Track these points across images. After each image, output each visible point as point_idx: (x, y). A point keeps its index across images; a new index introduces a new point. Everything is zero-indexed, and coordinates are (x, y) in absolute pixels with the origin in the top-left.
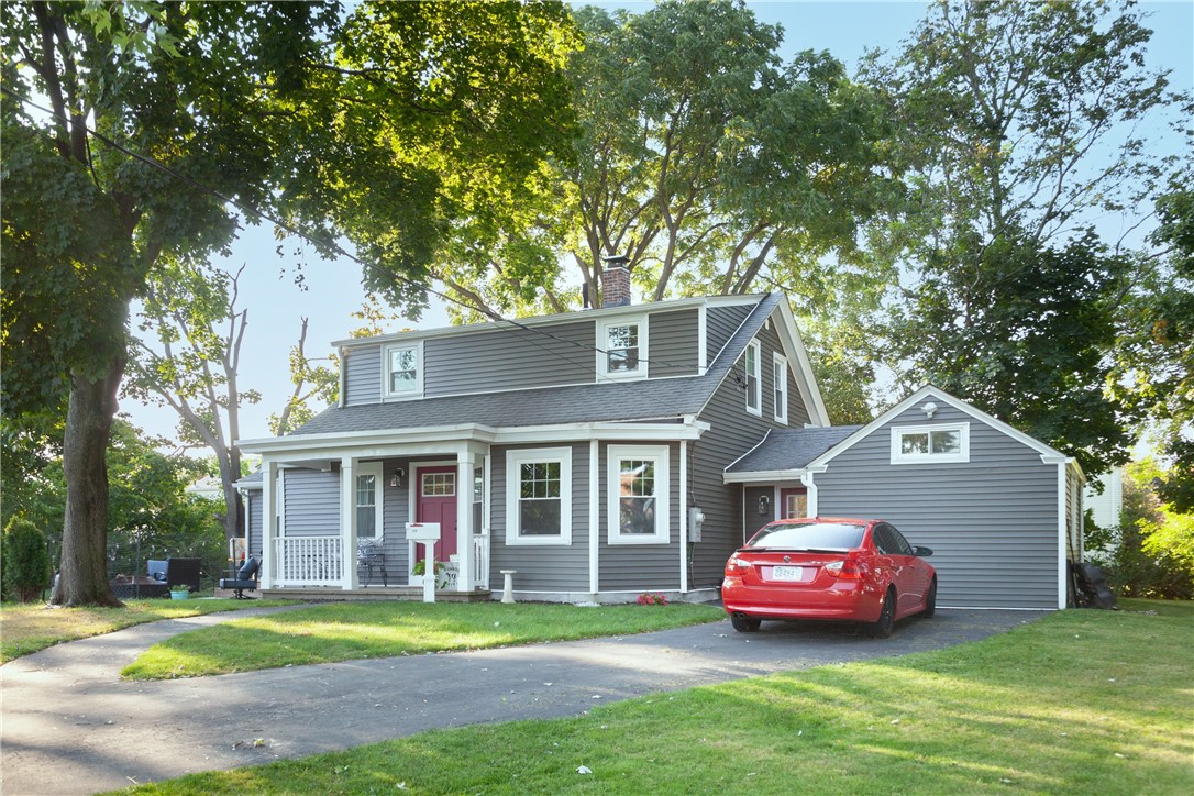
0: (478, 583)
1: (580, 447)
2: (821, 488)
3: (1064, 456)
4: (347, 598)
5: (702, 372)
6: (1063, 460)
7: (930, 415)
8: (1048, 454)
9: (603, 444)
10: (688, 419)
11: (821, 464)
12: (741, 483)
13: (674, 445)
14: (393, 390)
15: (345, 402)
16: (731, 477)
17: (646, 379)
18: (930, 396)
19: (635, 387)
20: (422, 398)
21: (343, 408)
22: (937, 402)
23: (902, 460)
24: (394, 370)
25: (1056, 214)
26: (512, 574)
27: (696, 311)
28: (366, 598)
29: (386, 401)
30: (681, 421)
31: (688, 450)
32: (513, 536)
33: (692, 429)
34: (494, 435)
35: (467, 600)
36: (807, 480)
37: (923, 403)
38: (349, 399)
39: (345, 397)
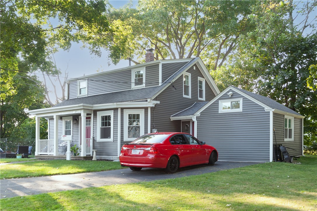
0: (88, 154)
1: (115, 110)
2: (198, 121)
3: (271, 109)
4: (55, 158)
5: (160, 84)
6: (271, 110)
7: (230, 96)
8: (267, 108)
9: (122, 109)
10: (149, 100)
11: (198, 114)
12: (181, 120)
13: (146, 109)
14: (80, 93)
15: (68, 98)
16: (173, 118)
17: (145, 87)
18: (231, 89)
19: (141, 90)
20: (87, 96)
21: (68, 100)
22: (233, 91)
23: (223, 111)
24: (81, 88)
25: (308, 26)
26: (96, 151)
27: (158, 65)
28: (59, 158)
29: (79, 97)
30: (147, 101)
31: (151, 110)
32: (99, 139)
33: (150, 103)
34: (92, 107)
35: (83, 159)
36: (194, 119)
37: (228, 92)
38: (70, 97)
39: (68, 96)
